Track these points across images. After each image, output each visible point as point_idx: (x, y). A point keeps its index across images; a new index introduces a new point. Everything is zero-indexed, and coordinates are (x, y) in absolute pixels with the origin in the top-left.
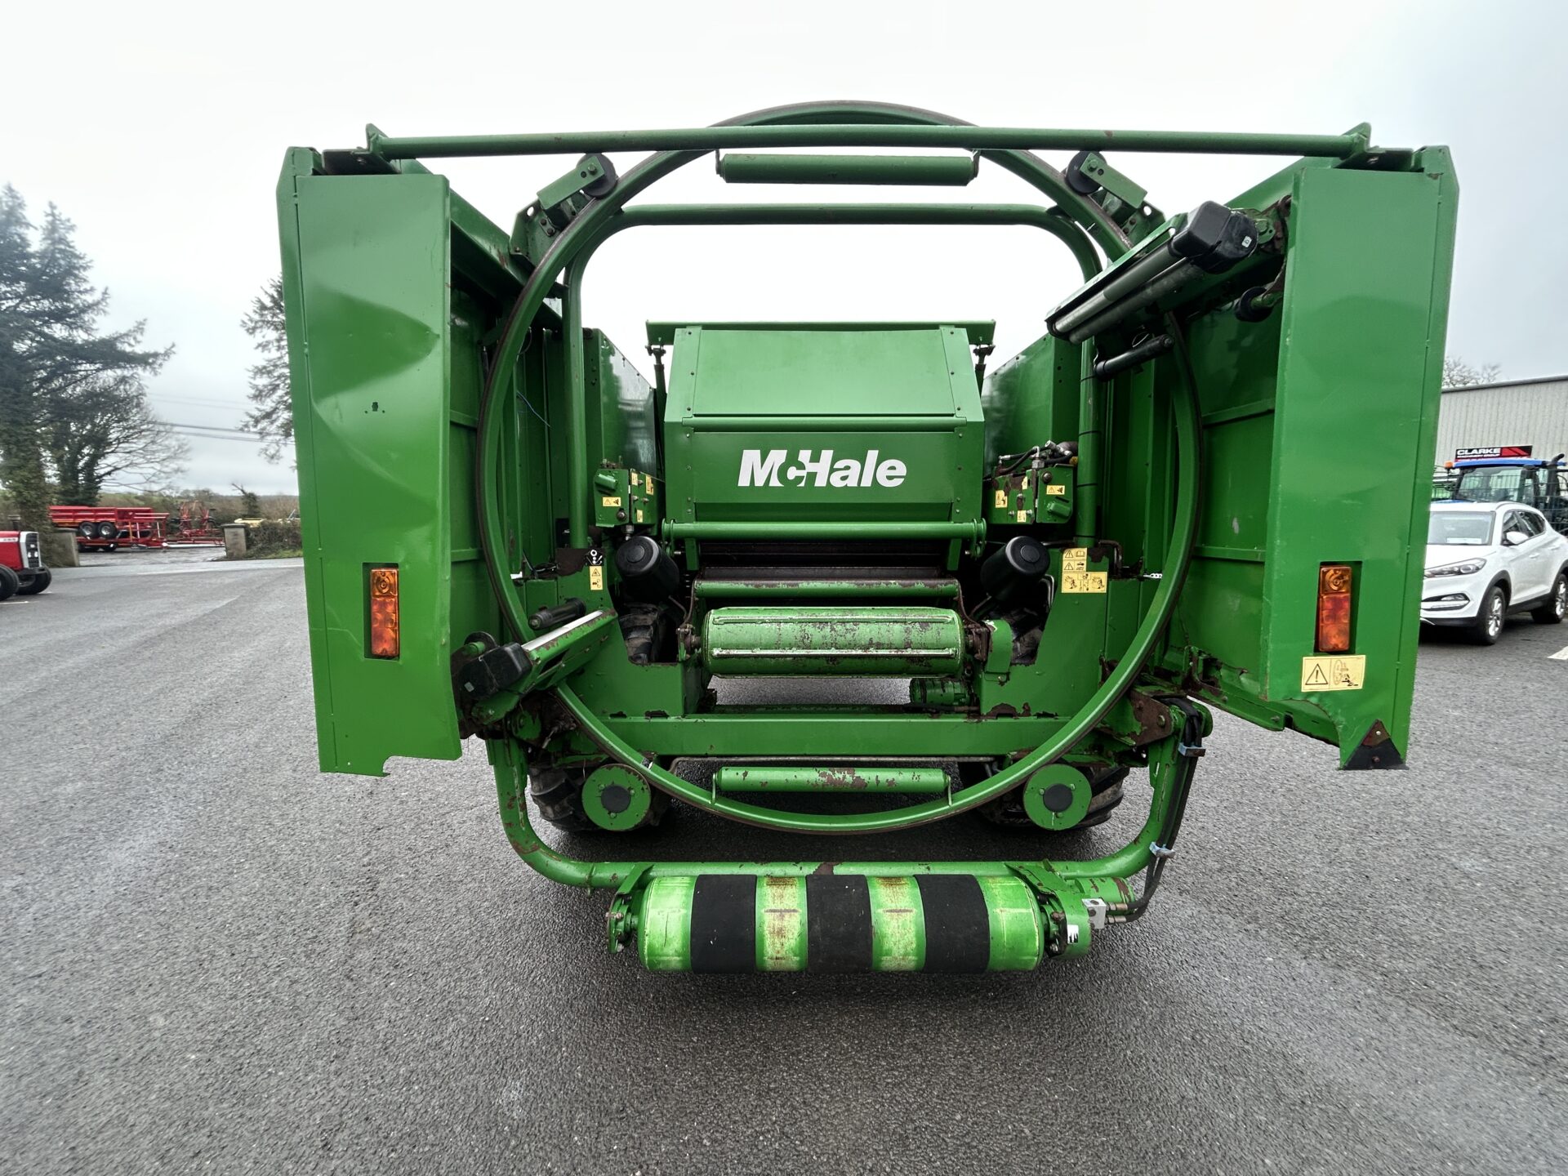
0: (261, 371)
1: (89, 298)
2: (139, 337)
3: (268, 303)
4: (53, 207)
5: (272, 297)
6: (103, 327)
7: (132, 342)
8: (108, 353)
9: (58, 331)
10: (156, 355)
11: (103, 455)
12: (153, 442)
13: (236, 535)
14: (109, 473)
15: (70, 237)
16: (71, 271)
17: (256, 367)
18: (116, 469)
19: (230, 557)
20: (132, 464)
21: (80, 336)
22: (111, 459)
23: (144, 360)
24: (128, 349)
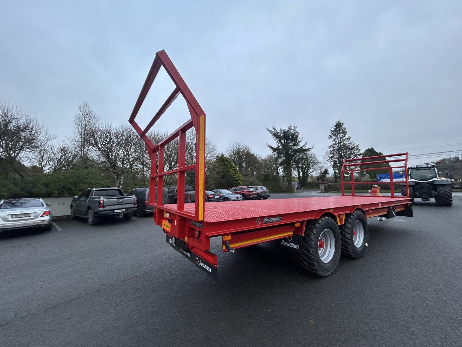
0: (330, 147)
1: (299, 140)
2: (306, 145)
3: (333, 130)
4: (294, 125)
5: (334, 128)
6: (301, 145)
7: (305, 146)
8: (302, 150)
9: (295, 148)
10: (310, 148)
11: (309, 169)
12: (317, 166)
13: (322, 187)
14: (310, 173)
15: (297, 129)
16: (297, 136)
17: (329, 146)
18: (311, 172)
19: (321, 193)
20: (313, 171)
21: (298, 147)
22: (311, 170)
23: (308, 150)
24: (305, 148)
